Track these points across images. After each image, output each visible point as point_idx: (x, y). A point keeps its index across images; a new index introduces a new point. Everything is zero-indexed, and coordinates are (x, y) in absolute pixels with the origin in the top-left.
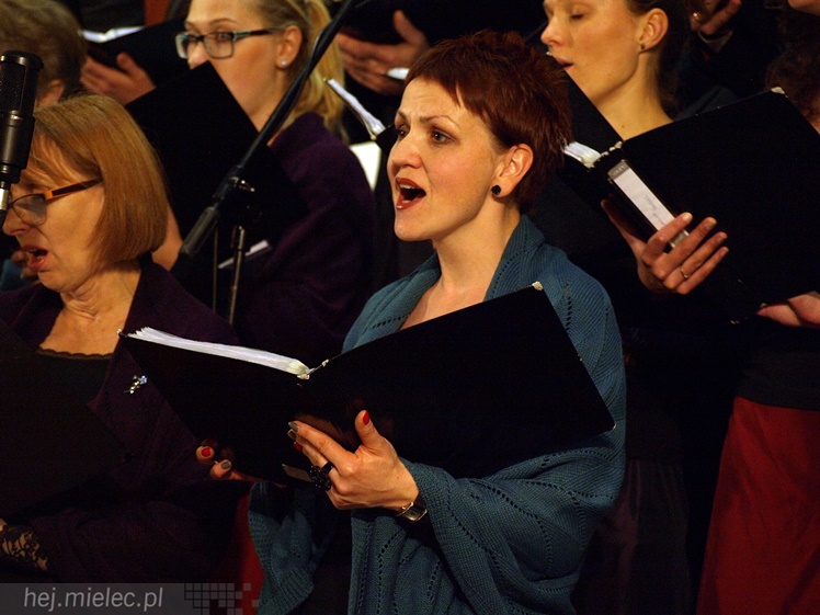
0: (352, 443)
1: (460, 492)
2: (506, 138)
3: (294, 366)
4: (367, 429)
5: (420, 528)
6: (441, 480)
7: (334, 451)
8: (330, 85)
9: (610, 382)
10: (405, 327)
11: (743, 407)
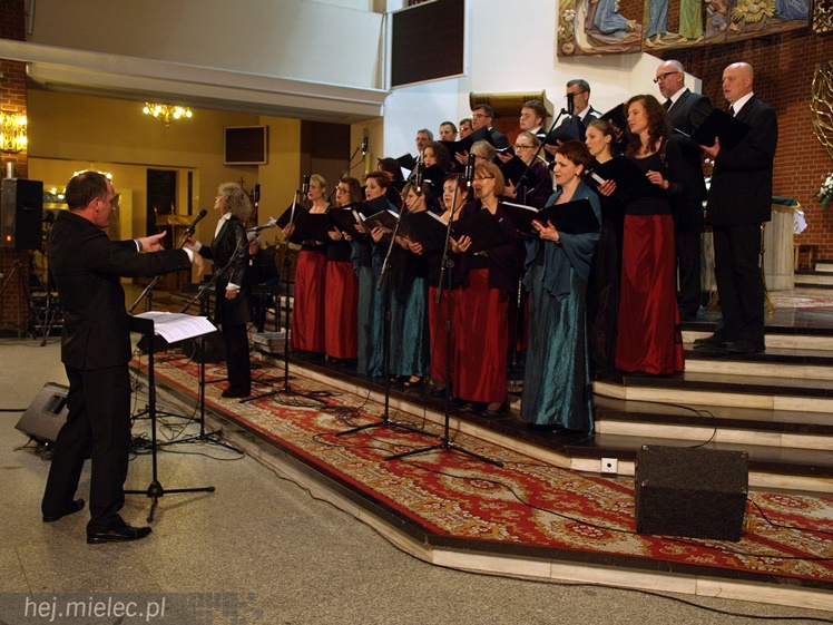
0: (546, 226)
1: (568, 237)
2: (577, 163)
3: (535, 209)
4: (550, 224)
5: (559, 245)
6: (563, 234)
7: (542, 227)
8: (542, 157)
9: (598, 214)
10: (559, 203)
11: (627, 217)
